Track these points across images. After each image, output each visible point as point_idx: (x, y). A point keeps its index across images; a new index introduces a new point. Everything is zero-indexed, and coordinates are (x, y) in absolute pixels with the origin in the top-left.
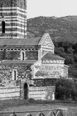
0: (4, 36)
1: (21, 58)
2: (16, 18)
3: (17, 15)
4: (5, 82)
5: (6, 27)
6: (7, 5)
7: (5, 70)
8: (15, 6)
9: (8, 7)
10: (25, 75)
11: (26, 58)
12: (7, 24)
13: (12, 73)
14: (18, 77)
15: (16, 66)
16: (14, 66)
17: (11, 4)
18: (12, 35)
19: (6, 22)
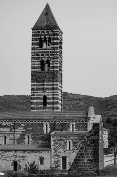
0: (46, 109)
1: (71, 129)
2: (58, 92)
3: (58, 90)
4: (60, 152)
5: (48, 101)
6: (49, 80)
7: (60, 140)
8: (56, 82)
9: (50, 82)
10: (80, 145)
11: (76, 130)
12: (48, 98)
13: (67, 144)
14: (72, 147)
15: (71, 137)
16: (69, 137)
17: (52, 80)
18: (53, 108)
19: (47, 96)
